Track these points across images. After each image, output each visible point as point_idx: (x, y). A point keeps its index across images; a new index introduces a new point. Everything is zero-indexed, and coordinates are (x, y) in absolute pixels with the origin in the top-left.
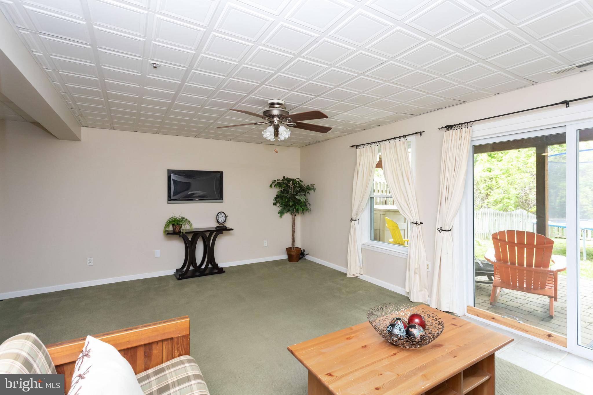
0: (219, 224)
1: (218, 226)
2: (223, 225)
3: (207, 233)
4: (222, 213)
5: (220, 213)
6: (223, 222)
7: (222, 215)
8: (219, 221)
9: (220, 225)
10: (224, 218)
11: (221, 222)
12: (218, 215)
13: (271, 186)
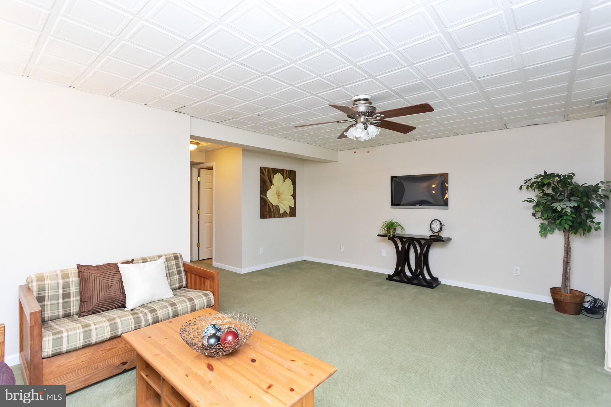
0: (434, 233)
1: (432, 235)
2: (438, 235)
3: (423, 241)
4: (437, 221)
5: (435, 221)
6: (438, 231)
7: (438, 223)
8: (433, 230)
9: (434, 235)
10: (439, 226)
11: (435, 231)
12: (433, 223)
13: (521, 188)
